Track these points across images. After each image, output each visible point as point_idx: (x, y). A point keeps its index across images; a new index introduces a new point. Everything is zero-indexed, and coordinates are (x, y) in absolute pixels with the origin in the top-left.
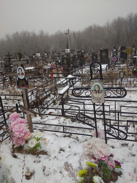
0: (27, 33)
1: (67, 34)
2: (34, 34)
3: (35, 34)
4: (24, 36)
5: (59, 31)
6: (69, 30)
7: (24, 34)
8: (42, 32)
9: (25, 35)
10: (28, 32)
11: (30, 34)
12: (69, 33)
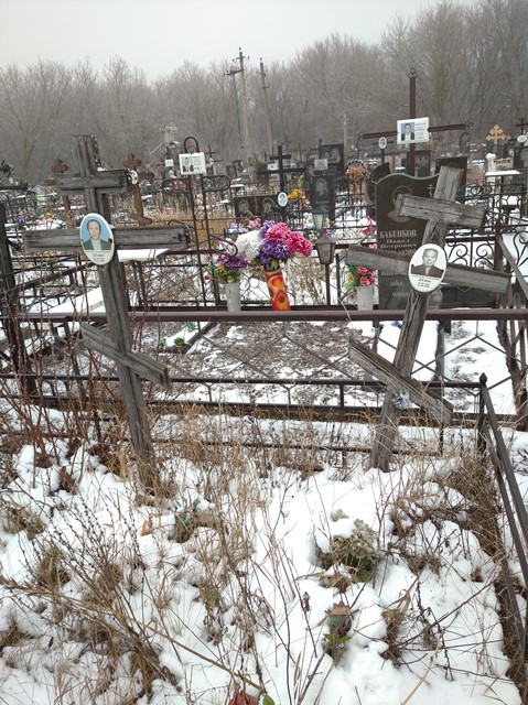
0: (57, 75)
2: (85, 77)
3: (93, 75)
4: (45, 86)
5: (187, 65)
7: (45, 75)
8: (119, 70)
9: (49, 83)
10: (61, 70)
11: (69, 79)
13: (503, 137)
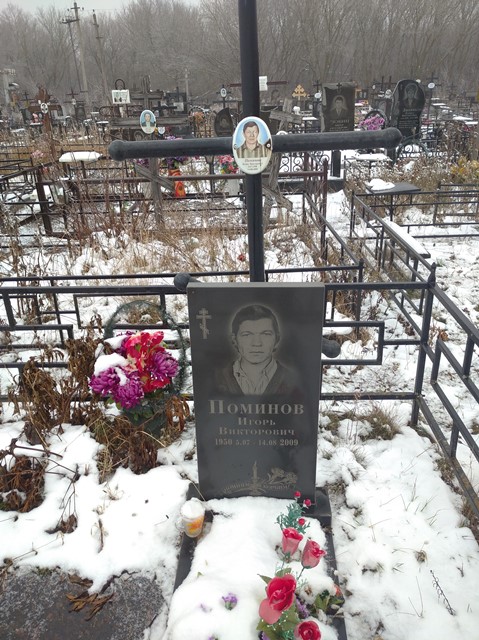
1: (69, 22)
5: (11, 8)
6: (76, 8)
12: (78, 20)
13: (304, 95)
